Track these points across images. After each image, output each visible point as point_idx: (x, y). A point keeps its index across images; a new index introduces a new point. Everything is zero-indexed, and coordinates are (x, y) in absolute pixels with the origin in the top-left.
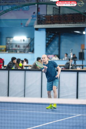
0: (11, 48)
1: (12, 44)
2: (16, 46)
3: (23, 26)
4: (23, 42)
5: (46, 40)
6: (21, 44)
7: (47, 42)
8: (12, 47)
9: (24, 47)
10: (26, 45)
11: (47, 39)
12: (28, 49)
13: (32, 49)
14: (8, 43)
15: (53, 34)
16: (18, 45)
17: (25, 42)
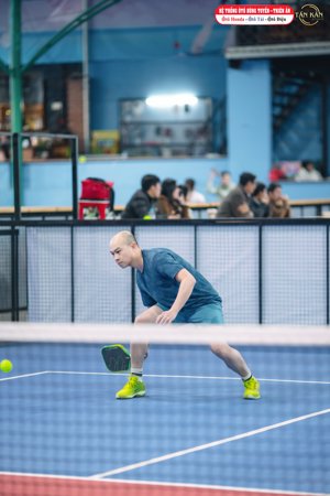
0: (138, 141)
1: (140, 125)
2: (158, 131)
3: (181, 54)
4: (182, 116)
5: (274, 105)
6: (176, 123)
7: (278, 111)
8: (142, 135)
9: (189, 133)
10: (194, 127)
11: (278, 100)
12: (202, 140)
13: (219, 141)
14: (128, 119)
15: (299, 81)
16: (165, 127)
17: (191, 116)
